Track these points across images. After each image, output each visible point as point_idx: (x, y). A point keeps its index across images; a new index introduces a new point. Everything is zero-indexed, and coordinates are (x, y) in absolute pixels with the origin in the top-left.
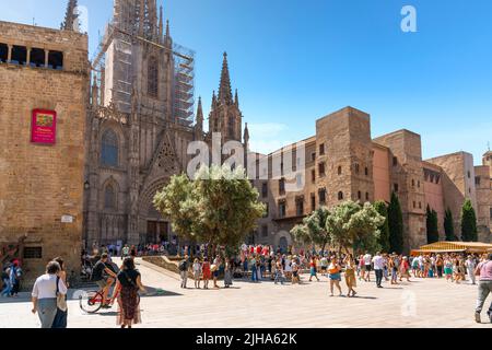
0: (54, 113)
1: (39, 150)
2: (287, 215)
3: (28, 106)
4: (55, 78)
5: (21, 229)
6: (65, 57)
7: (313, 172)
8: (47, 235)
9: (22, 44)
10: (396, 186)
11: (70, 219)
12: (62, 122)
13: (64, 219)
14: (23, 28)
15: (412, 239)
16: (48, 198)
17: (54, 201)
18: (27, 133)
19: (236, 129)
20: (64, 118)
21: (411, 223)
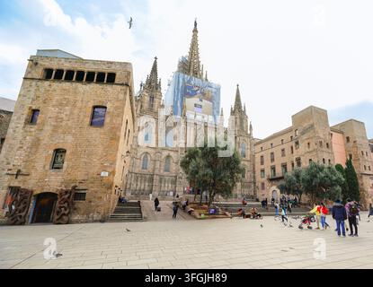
0: (106, 108)
1: (93, 130)
2: (277, 176)
3: (91, 104)
4: (109, 88)
5: (75, 181)
6: (117, 76)
7: (292, 148)
8: (91, 185)
9: (93, 70)
10: (351, 156)
11: (107, 174)
12: (109, 113)
13: (103, 174)
14: (95, 62)
15: (367, 192)
16: (95, 160)
17: (98, 162)
18: (88, 120)
19: (245, 126)
20: (111, 110)
21: (364, 181)
